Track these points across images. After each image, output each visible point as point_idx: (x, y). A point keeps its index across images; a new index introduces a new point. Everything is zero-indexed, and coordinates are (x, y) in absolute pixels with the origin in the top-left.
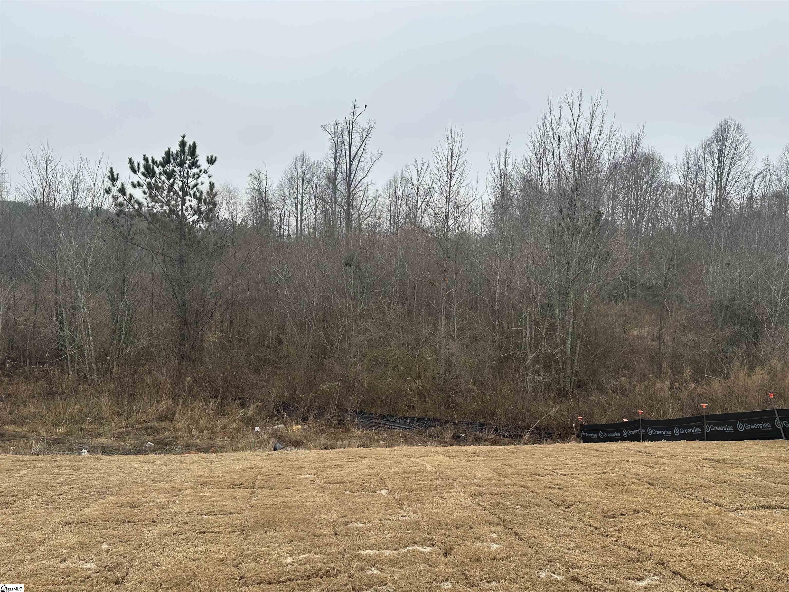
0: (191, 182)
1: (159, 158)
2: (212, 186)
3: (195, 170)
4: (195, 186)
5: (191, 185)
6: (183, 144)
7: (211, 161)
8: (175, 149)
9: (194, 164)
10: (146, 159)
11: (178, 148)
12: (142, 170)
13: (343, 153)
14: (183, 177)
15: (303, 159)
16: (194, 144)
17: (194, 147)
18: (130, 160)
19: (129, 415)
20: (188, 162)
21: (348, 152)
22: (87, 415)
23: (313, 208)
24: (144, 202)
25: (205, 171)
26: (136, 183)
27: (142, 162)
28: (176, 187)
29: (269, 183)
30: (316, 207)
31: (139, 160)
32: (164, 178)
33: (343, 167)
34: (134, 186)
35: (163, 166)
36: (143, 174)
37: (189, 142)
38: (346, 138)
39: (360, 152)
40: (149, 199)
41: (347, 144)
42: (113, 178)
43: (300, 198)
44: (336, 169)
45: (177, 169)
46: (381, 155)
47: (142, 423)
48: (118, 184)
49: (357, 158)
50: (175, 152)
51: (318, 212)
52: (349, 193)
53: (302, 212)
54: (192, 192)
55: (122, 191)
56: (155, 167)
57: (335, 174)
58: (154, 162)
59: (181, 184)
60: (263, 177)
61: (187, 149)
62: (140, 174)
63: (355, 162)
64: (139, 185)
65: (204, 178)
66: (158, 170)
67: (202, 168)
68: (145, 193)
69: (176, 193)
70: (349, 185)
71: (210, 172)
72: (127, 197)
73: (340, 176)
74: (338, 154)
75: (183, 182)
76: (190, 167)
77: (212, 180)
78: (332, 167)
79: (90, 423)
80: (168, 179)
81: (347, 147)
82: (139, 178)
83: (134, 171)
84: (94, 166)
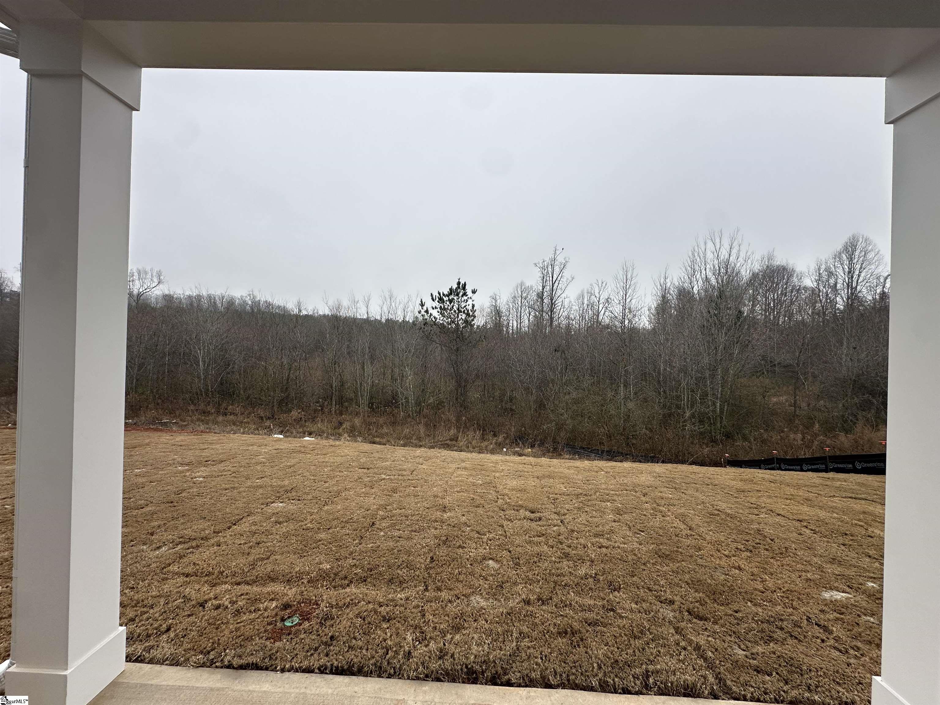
0: (463, 305)
1: (446, 293)
2: (473, 306)
3: (465, 298)
4: (465, 306)
5: (463, 306)
6: (459, 283)
7: (474, 292)
8: (455, 286)
9: (465, 294)
10: (439, 294)
11: (456, 286)
12: (437, 299)
13: (548, 278)
14: (459, 302)
15: (522, 284)
16: (465, 283)
17: (465, 284)
18: (431, 294)
19: (434, 437)
20: (461, 294)
21: (551, 278)
22: (413, 435)
23: (528, 315)
24: (438, 317)
25: (471, 298)
26: (434, 307)
27: (438, 295)
28: (454, 307)
29: (502, 301)
30: (530, 314)
31: (436, 294)
32: (448, 303)
33: (548, 288)
34: (433, 309)
35: (448, 297)
36: (438, 302)
37: (462, 282)
38: (550, 269)
39: (559, 278)
40: (440, 316)
41: (550, 273)
42: (422, 305)
43: (520, 309)
44: (543, 289)
45: (455, 298)
46: (573, 278)
47: (441, 441)
48: (425, 308)
49: (557, 282)
50: (455, 288)
51: (531, 316)
52: (552, 304)
53: (521, 318)
54: (463, 310)
55: (427, 311)
56: (444, 297)
57: (543, 292)
58: (443, 294)
59: (457, 306)
60: (498, 297)
61: (461, 286)
62: (436, 301)
63: (556, 284)
64: (436, 308)
65: (470, 302)
66: (446, 299)
67: (469, 296)
68: (438, 312)
69: (455, 311)
70: (552, 300)
71: (473, 298)
72: (429, 315)
73: (545, 294)
74: (545, 280)
75: (459, 305)
76: (462, 296)
77: (474, 303)
78: (541, 288)
79: (415, 440)
80: (450, 304)
81: (551, 275)
82: (436, 304)
83: (433, 300)
84: (414, 299)
